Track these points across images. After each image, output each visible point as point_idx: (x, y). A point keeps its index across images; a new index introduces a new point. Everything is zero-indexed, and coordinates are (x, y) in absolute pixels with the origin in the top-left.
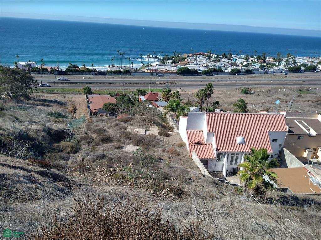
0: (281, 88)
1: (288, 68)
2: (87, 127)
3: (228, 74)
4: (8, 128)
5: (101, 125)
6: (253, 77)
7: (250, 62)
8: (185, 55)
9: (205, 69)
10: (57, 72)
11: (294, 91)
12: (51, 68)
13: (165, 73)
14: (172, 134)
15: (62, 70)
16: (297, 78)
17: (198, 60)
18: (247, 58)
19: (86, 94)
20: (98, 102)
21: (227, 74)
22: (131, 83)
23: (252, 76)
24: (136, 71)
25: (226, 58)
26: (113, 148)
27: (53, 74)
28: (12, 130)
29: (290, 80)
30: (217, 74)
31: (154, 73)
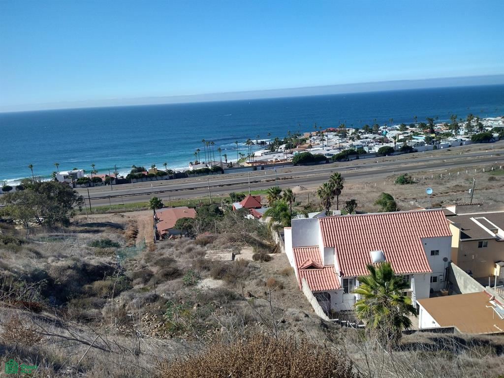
0: (460, 170)
1: (471, 137)
2: (146, 258)
3: (375, 156)
4: (18, 266)
5: (167, 253)
6: (414, 157)
7: (409, 134)
8: (306, 135)
9: (336, 152)
10: (114, 182)
11: (482, 171)
12: (107, 176)
13: (275, 165)
14: (275, 257)
15: (122, 177)
16: (487, 151)
17: (327, 140)
18: (403, 128)
19: (153, 208)
20: (169, 218)
21: (373, 156)
22: (222, 186)
23: (413, 155)
24: (231, 166)
25: (371, 132)
26: (181, 285)
27: (109, 184)
28: (23, 269)
29: (476, 156)
30: (358, 158)
31: (258, 166)
